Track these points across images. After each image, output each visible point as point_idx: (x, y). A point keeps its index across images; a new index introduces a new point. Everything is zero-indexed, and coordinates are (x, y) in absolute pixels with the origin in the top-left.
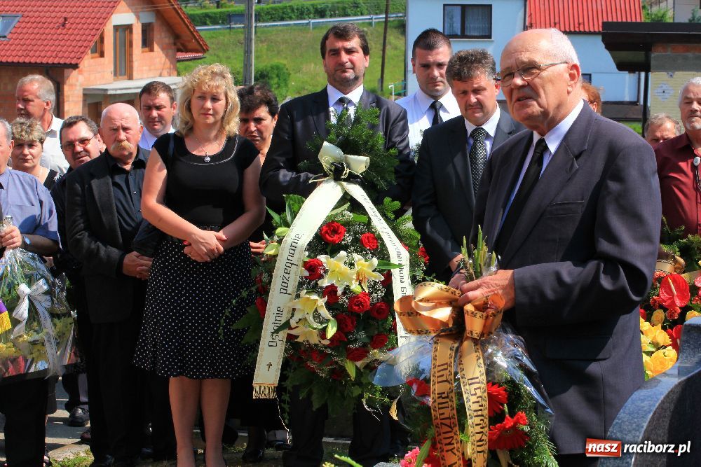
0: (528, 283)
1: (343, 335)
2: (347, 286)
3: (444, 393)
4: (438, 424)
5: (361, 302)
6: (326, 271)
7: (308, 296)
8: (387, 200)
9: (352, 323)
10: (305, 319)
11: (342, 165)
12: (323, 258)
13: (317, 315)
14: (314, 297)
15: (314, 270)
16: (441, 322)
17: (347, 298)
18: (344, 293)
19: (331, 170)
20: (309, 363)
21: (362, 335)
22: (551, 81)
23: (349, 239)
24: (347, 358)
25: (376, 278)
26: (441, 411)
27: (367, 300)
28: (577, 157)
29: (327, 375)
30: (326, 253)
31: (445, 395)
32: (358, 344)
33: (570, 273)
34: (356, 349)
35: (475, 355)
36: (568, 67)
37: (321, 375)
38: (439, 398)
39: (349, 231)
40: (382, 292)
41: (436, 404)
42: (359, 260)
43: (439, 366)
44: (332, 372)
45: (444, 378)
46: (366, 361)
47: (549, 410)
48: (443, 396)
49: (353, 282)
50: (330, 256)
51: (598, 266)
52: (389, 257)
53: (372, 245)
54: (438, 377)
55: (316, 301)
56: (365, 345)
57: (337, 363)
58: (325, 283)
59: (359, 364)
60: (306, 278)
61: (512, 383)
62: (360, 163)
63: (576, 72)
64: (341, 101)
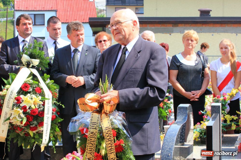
0: (124, 95)
1: (29, 123)
2: (30, 106)
3: (94, 132)
4: (88, 143)
5: (35, 112)
6: (23, 101)
7: (16, 109)
8: (45, 74)
9: (32, 118)
10: (15, 117)
11: (30, 62)
12: (22, 96)
13: (19, 116)
14: (19, 110)
15: (18, 101)
16: (94, 107)
17: (30, 110)
18: (29, 108)
19: (26, 64)
20: (17, 131)
21: (35, 122)
22: (126, 27)
23: (31, 89)
24: (30, 130)
25: (40, 103)
26: (91, 138)
27: (37, 111)
28: (139, 52)
29: (23, 135)
30: (23, 94)
31: (94, 133)
32: (34, 125)
33: (138, 92)
34: (33, 127)
35: (107, 119)
36: (133, 22)
37: (21, 135)
38: (91, 134)
39: (31, 87)
40: (42, 108)
41: (90, 136)
42: (35, 97)
43: (93, 123)
44: (25, 134)
45: (94, 127)
46: (37, 131)
47: (131, 139)
48: (93, 133)
49: (32, 105)
50: (24, 95)
51: (148, 89)
52: (45, 95)
53: (39, 92)
54: (92, 127)
55: (19, 111)
56: (36, 126)
57: (26, 131)
58: (22, 105)
59: (34, 132)
60: (16, 103)
61: (118, 129)
62: (36, 62)
63: (136, 23)
64: (24, 41)
